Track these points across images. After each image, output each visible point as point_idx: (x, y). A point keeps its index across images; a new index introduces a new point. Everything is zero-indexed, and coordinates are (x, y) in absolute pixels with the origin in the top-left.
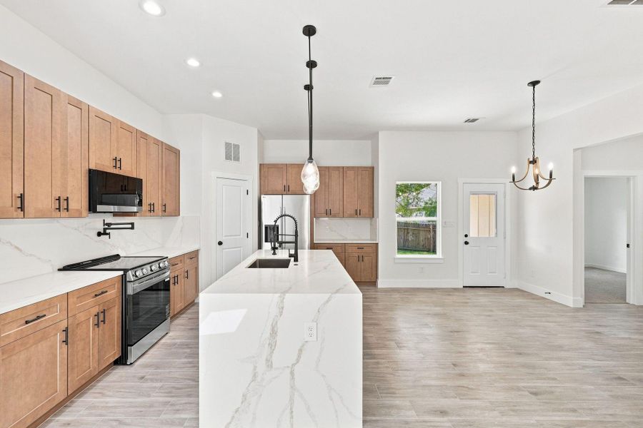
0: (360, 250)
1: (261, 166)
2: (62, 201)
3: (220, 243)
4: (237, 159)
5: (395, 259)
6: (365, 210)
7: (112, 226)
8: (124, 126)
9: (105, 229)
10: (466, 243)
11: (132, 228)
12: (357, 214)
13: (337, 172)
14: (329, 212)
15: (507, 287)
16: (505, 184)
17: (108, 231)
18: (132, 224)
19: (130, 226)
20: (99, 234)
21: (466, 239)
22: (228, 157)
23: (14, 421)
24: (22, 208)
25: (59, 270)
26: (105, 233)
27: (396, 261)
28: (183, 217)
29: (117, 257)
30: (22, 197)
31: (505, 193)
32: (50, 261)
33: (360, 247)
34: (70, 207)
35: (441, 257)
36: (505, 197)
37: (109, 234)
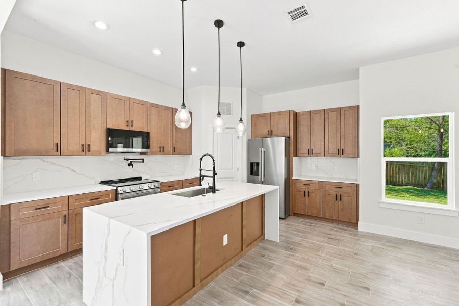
0: (339, 189)
1: (252, 116)
2: (85, 146)
4: (229, 114)
5: (380, 203)
6: (349, 149)
8: (135, 101)
11: (143, 162)
12: (340, 153)
13: (319, 114)
14: (310, 151)
18: (143, 159)
23: (29, 257)
26: (130, 165)
27: (382, 206)
29: (140, 178)
30: (57, 145)
32: (94, 178)
33: (339, 186)
34: (91, 150)
35: (454, 209)
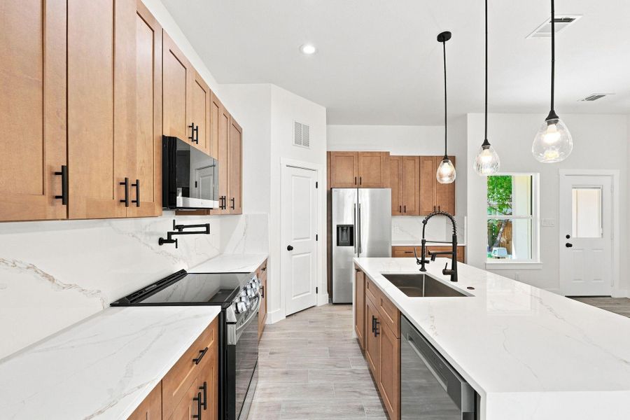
1: (329, 154)
2: (129, 187)
3: (290, 248)
4: (307, 144)
6: (445, 207)
7: (184, 230)
8: (198, 80)
9: (170, 234)
10: (568, 245)
11: (208, 232)
13: (412, 162)
14: (403, 209)
15: (615, 295)
16: (612, 176)
17: (174, 237)
18: (207, 226)
19: (204, 229)
20: (161, 241)
21: (569, 241)
22: (298, 142)
24: (64, 198)
25: (112, 305)
26: (170, 241)
28: (247, 216)
29: (182, 273)
30: (64, 173)
31: (612, 187)
32: (99, 291)
34: (141, 200)
35: (539, 262)
36: (612, 192)
37: (176, 241)
